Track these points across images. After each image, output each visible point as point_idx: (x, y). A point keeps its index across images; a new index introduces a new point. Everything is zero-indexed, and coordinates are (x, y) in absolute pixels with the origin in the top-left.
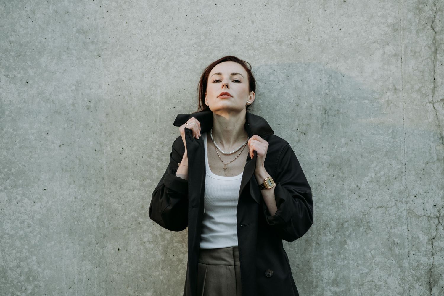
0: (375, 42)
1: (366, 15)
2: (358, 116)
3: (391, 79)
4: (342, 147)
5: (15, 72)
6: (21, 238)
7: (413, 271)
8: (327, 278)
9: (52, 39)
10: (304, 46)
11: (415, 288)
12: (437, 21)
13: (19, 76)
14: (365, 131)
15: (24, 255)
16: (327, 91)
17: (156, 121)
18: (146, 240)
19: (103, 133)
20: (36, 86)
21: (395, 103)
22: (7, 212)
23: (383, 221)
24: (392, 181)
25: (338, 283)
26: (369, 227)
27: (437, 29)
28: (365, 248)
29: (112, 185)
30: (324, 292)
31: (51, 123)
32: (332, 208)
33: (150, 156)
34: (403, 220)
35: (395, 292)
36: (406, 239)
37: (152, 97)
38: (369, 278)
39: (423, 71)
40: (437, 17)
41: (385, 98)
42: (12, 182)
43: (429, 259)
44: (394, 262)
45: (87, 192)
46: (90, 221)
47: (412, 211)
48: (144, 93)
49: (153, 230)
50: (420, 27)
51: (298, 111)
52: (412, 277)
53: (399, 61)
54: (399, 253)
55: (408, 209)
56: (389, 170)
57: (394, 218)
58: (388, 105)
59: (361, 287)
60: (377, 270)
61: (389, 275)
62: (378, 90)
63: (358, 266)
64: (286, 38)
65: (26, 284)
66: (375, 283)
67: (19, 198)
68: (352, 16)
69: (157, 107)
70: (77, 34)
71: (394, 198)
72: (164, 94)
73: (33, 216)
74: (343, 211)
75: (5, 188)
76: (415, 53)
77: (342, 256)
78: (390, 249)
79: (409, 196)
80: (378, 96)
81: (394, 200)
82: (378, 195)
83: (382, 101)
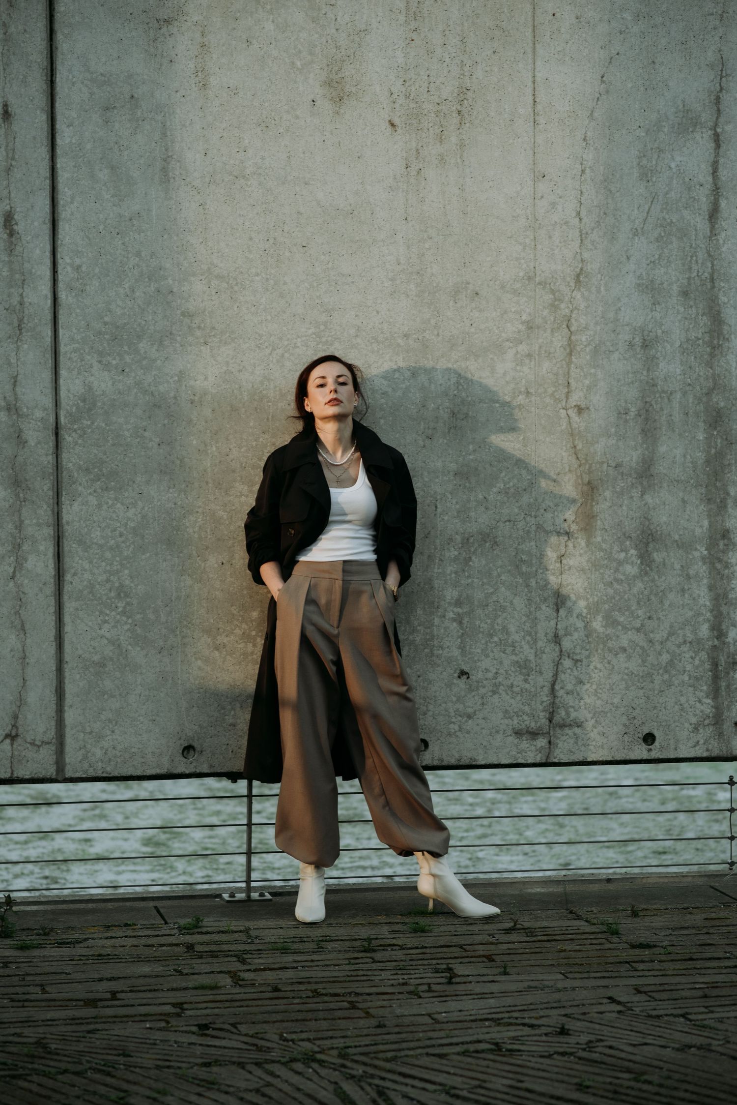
0: (508, 341)
1: (499, 310)
2: (488, 420)
3: (524, 381)
4: (470, 455)
5: (109, 358)
6: (111, 549)
7: (541, 591)
8: (450, 598)
9: (153, 322)
10: (432, 341)
11: (542, 609)
12: (573, 321)
13: (114, 362)
15: (115, 568)
16: (456, 392)
17: (268, 419)
19: (208, 431)
20: (133, 374)
21: (528, 408)
22: (96, 519)
23: (510, 536)
24: (521, 493)
25: (461, 603)
26: (496, 542)
27: (573, 329)
28: (491, 565)
29: (217, 491)
30: (446, 613)
31: (149, 417)
32: (457, 521)
34: (532, 535)
35: (522, 613)
37: (264, 392)
38: (495, 598)
39: (556, 374)
40: (574, 316)
42: (103, 484)
43: (557, 578)
44: (521, 581)
46: (191, 531)
47: (542, 525)
48: (255, 387)
50: (556, 326)
51: (424, 413)
52: (539, 597)
53: (533, 363)
54: (527, 571)
55: (537, 523)
56: (519, 481)
57: (523, 533)
58: (520, 410)
59: (486, 608)
60: (503, 589)
61: (516, 595)
62: (510, 393)
63: (483, 585)
64: (414, 332)
65: (117, 601)
66: (500, 604)
67: (110, 502)
68: (484, 311)
69: (270, 404)
70: (182, 317)
71: (523, 512)
73: (126, 524)
74: (469, 525)
75: (95, 491)
76: (550, 353)
77: (467, 574)
78: (517, 566)
79: (538, 509)
80: (509, 399)
81: (523, 514)
82: (507, 508)
83: (514, 405)
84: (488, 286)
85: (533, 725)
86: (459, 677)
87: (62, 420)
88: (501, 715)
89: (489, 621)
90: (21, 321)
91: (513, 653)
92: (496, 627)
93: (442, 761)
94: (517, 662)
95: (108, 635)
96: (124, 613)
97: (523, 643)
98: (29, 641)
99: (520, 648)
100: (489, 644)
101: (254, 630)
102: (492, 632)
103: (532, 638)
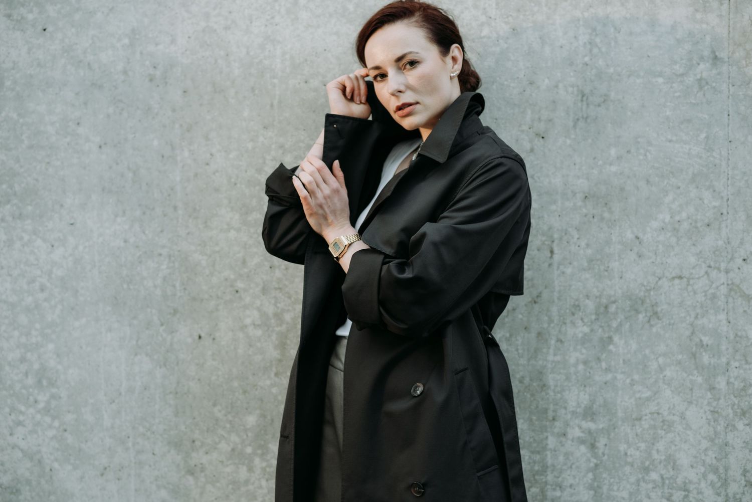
2: (643, 106)
3: (708, 38)
4: (611, 164)
5: (23, 11)
6: (28, 310)
7: (735, 397)
8: (574, 404)
11: (737, 430)
14: (655, 135)
15: (34, 340)
16: (587, 59)
17: (272, 106)
18: (248, 321)
19: (177, 126)
20: (60, 36)
21: (714, 84)
23: (681, 304)
24: (701, 229)
25: (594, 414)
26: (656, 313)
28: (647, 351)
29: (190, 221)
30: (568, 430)
31: (85, 104)
32: (588, 276)
34: (720, 303)
35: (700, 434)
36: (725, 339)
37: (266, 62)
41: (695, 75)
42: (15, 208)
44: (700, 380)
45: (147, 232)
46: (151, 284)
47: (738, 286)
48: (252, 53)
49: (261, 305)
51: (531, 95)
52: (732, 409)
53: (725, 6)
54: (710, 364)
55: (730, 282)
56: (697, 210)
57: (703, 299)
58: (701, 88)
59: (637, 423)
60: (668, 393)
61: (690, 403)
62: (682, 59)
63: (632, 384)
65: (36, 391)
66: (663, 417)
67: (26, 237)
69: (276, 81)
71: (704, 262)
72: (288, 56)
73: (51, 272)
74: (609, 283)
77: (604, 365)
78: (694, 355)
79: (732, 259)
80: (682, 71)
81: (704, 265)
82: (675, 255)
83: (690, 80)
89: (643, 446)
92: (655, 456)
95: (23, 444)
96: (47, 410)
97: (703, 485)
99: (698, 493)
100: (642, 484)
101: (250, 445)
102: (647, 463)
103: (720, 478)
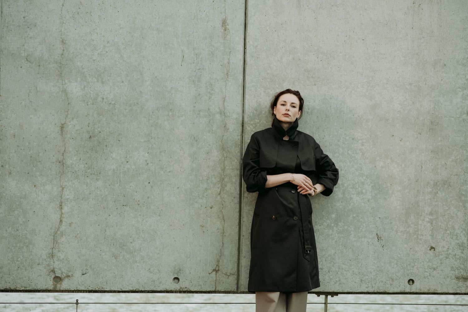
0: (459, 88)
1: (455, 73)
2: (448, 126)
3: (466, 108)
4: (439, 142)
8: (427, 211)
9: (291, 74)
10: (423, 87)
14: (451, 134)
16: (433, 112)
17: (343, 122)
19: (315, 127)
23: (457, 183)
24: (463, 161)
25: (432, 214)
26: (450, 185)
28: (447, 196)
30: (425, 219)
32: (432, 174)
33: (339, 141)
35: (461, 220)
37: (342, 109)
38: (448, 212)
44: (461, 204)
48: (338, 106)
51: (417, 122)
56: (462, 156)
57: (463, 181)
58: (464, 122)
59: (444, 217)
60: (453, 208)
61: (459, 211)
62: (459, 113)
63: (443, 206)
64: (414, 82)
66: (451, 215)
68: (448, 73)
69: (344, 115)
70: (304, 72)
72: (348, 108)
74: (437, 176)
77: (435, 200)
78: (460, 197)
80: (459, 116)
81: (463, 172)
82: (456, 169)
83: (461, 119)
84: (451, 61)
85: (465, 274)
86: (430, 250)
87: (246, 119)
88: (450, 269)
89: (445, 223)
90: (228, 71)
91: (457, 239)
92: (449, 226)
93: (421, 290)
94: (458, 243)
97: (461, 234)
98: (226, 225)
99: (460, 237)
100: (445, 234)
101: (333, 223)
102: (446, 228)
103: (466, 232)
